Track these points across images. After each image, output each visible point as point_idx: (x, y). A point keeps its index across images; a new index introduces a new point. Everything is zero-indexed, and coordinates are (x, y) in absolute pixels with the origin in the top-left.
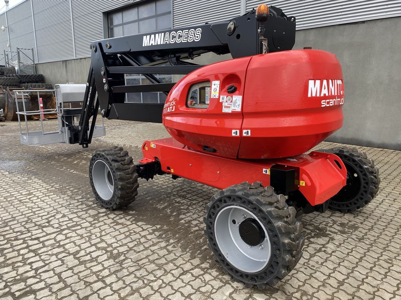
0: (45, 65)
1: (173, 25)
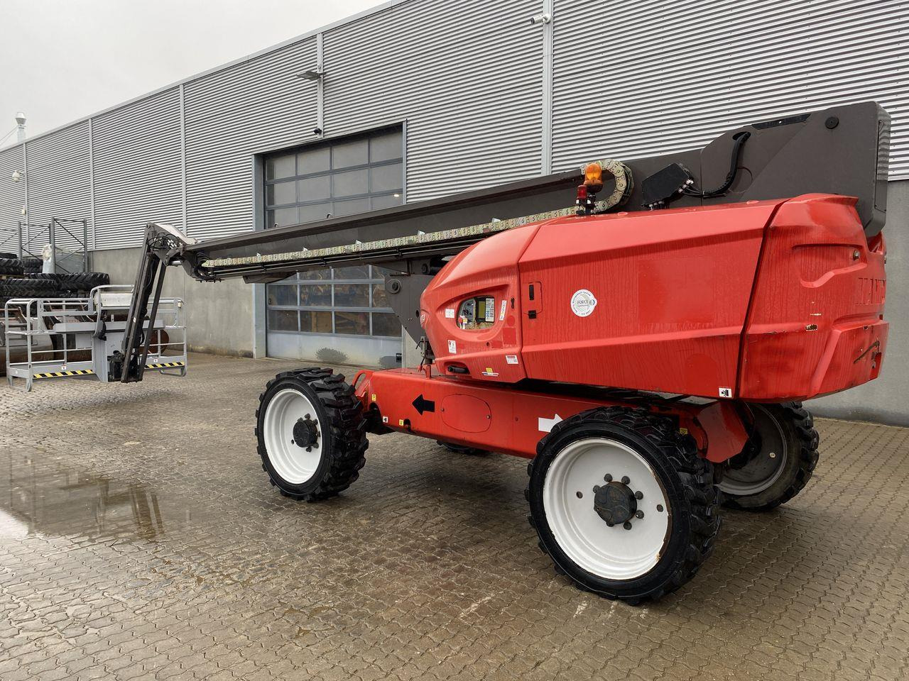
0: (110, 255)
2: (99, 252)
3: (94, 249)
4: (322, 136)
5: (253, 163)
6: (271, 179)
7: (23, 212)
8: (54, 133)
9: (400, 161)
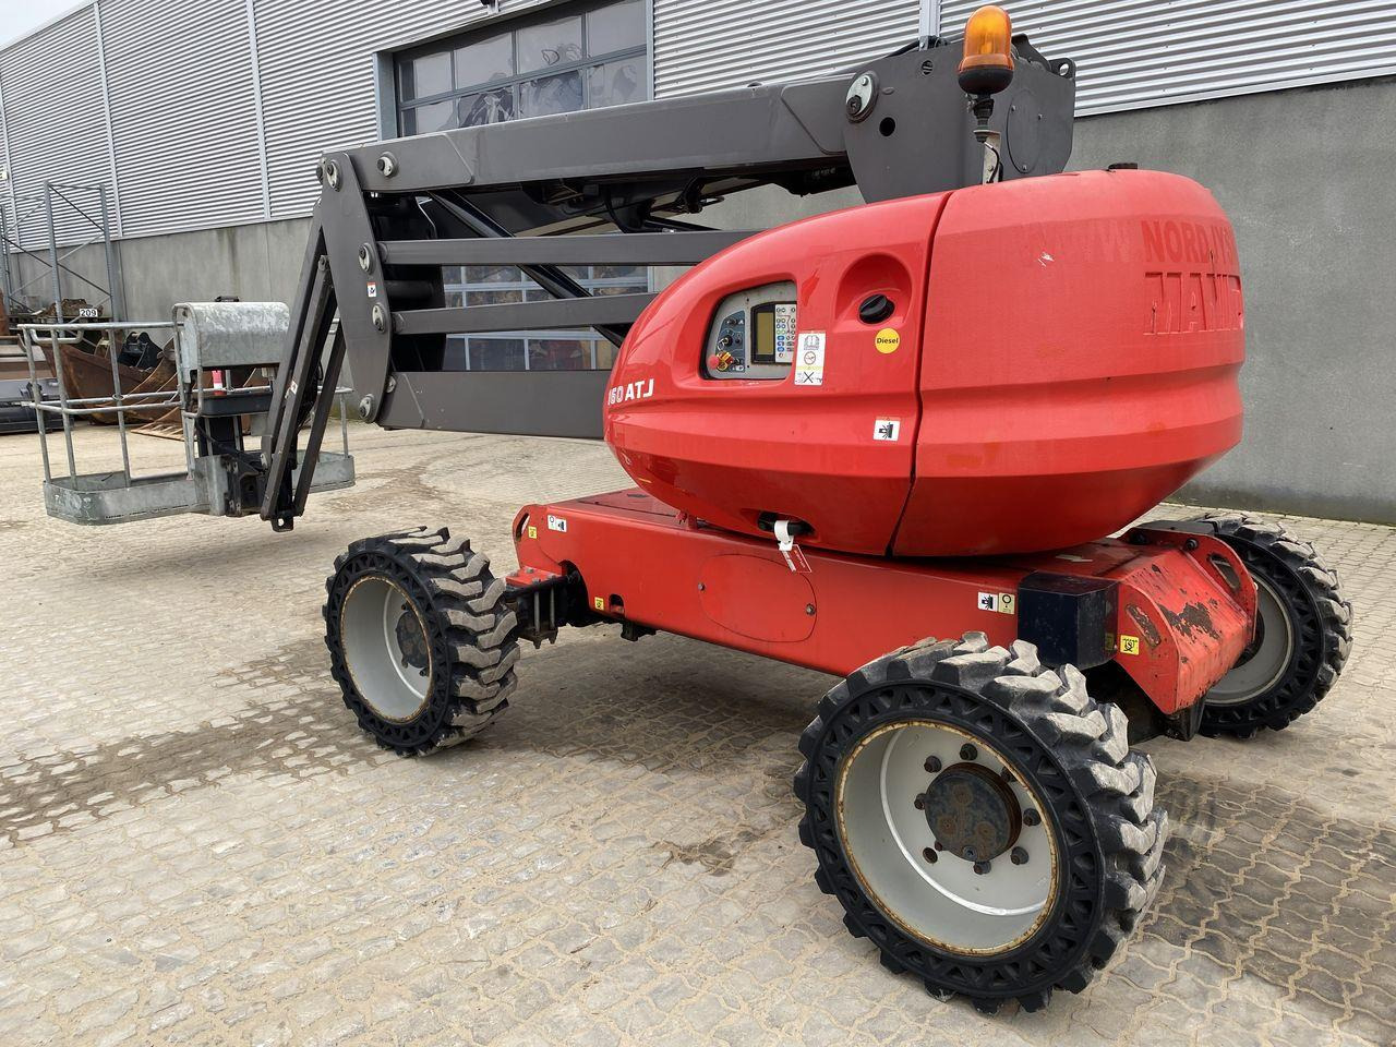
0: (147, 246)
1: (655, 86)
2: (129, 242)
3: (120, 236)
4: (496, 11)
5: (375, 70)
6: (408, 100)
7: (5, 176)
8: (41, 32)
9: (642, 51)
